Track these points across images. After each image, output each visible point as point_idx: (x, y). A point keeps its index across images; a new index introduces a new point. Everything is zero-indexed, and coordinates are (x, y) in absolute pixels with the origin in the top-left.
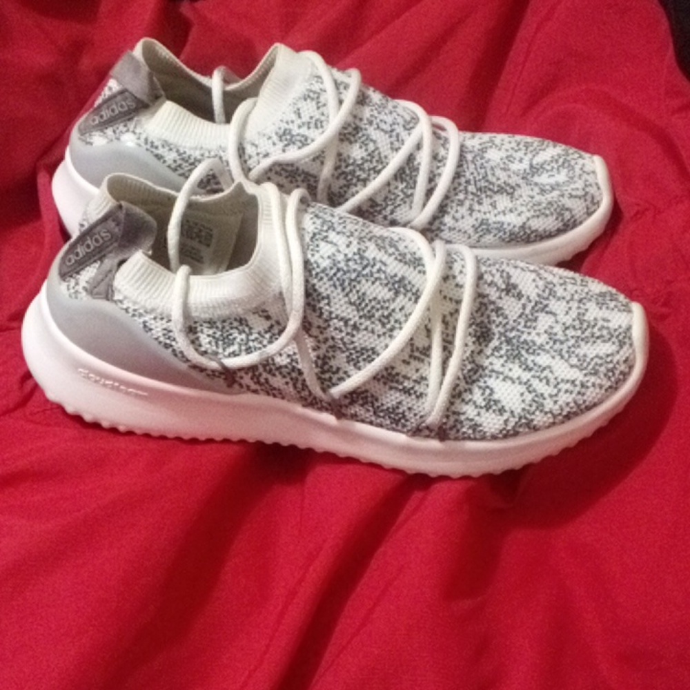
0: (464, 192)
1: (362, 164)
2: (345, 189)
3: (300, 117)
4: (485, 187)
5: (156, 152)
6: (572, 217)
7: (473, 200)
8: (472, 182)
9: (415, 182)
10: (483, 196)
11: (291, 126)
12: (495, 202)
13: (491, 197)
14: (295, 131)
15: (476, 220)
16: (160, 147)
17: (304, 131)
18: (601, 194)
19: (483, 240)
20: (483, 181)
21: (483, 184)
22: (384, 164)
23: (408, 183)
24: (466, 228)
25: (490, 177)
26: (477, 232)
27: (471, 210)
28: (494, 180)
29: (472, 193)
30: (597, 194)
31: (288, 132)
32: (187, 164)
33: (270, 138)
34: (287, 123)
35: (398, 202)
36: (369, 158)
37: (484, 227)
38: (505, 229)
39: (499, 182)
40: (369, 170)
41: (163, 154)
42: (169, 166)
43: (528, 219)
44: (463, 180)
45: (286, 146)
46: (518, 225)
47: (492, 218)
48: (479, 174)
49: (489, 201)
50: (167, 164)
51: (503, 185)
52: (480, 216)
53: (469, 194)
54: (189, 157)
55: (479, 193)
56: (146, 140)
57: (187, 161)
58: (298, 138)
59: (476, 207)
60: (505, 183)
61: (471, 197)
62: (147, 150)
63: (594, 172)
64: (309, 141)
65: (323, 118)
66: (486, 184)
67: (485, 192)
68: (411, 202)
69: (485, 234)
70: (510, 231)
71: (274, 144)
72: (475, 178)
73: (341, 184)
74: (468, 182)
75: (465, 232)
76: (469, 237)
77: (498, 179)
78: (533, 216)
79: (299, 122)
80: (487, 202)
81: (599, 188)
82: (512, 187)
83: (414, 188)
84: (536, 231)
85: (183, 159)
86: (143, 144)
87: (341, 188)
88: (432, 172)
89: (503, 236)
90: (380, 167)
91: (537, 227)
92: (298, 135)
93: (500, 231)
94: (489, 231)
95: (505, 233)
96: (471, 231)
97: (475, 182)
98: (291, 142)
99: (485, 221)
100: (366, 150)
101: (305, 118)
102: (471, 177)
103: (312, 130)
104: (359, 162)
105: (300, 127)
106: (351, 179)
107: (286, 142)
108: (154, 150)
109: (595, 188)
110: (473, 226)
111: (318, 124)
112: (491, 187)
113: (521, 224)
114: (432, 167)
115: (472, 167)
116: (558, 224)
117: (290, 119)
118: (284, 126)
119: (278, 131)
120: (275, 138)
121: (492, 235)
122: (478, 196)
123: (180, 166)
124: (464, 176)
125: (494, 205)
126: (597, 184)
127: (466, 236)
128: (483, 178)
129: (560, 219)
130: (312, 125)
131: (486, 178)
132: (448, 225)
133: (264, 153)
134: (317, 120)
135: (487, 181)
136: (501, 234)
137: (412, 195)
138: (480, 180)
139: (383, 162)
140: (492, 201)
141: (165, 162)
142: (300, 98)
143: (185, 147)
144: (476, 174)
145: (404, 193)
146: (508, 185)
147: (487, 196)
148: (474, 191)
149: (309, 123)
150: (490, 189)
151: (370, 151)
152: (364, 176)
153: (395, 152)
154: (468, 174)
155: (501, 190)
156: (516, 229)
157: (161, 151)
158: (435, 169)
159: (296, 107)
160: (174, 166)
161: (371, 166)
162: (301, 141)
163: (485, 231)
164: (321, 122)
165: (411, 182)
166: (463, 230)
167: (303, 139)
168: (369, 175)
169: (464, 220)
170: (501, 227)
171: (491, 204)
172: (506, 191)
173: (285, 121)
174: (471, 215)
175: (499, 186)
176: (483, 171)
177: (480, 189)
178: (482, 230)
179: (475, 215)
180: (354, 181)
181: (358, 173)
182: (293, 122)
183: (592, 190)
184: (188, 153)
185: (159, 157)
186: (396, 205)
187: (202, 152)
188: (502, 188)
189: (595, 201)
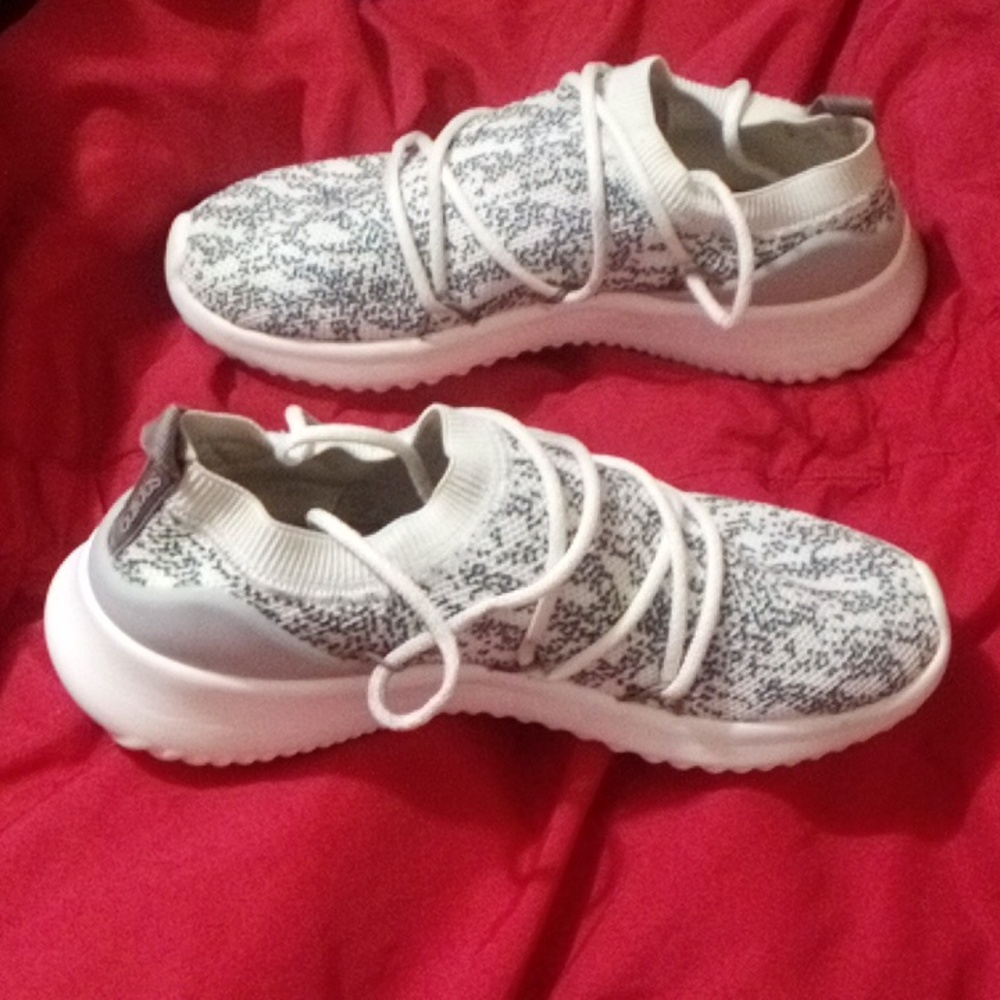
0: (740, 637)
1: (591, 614)
2: (561, 643)
3: (500, 545)
4: (773, 620)
5: (265, 607)
6: (902, 674)
7: (755, 648)
8: (751, 618)
9: (666, 631)
10: (772, 636)
11: (484, 559)
12: (792, 641)
13: (785, 635)
14: (493, 568)
15: (762, 681)
16: (271, 600)
17: (506, 568)
18: (938, 633)
19: (770, 711)
20: (767, 612)
21: (768, 616)
22: (622, 609)
23: (657, 634)
24: (747, 694)
25: (775, 603)
26: (762, 700)
27: (753, 666)
28: (781, 605)
29: (754, 637)
30: (932, 634)
31: (479, 570)
32: (316, 624)
33: (450, 577)
34: (479, 554)
35: (642, 661)
36: (601, 604)
37: (773, 692)
38: (806, 695)
39: (790, 607)
40: (601, 620)
41: (278, 611)
42: (286, 627)
43: (843, 681)
44: (736, 618)
45: (475, 591)
46: (826, 692)
47: (787, 678)
48: (758, 601)
49: (781, 643)
50: (283, 624)
51: (797, 610)
52: (768, 676)
53: (749, 639)
54: (321, 613)
55: (764, 634)
56: (248, 588)
57: (317, 620)
58: (495, 580)
59: (762, 660)
60: (798, 605)
61: (752, 643)
62: (250, 603)
63: (925, 596)
64: (514, 584)
65: (537, 545)
66: (774, 615)
67: (774, 629)
68: (662, 660)
69: (774, 702)
70: (813, 698)
71: (457, 588)
72: (753, 609)
73: (555, 637)
74: (745, 619)
75: (744, 700)
76: (750, 707)
77: (788, 602)
78: (849, 677)
79: (498, 552)
80: (778, 644)
81: (935, 624)
82: (809, 609)
83: (665, 639)
84: (851, 697)
85: (310, 617)
86: (242, 594)
87: (553, 641)
88: (690, 612)
89: (804, 706)
90: (617, 614)
91: (853, 692)
92: (497, 575)
93: (798, 698)
94: (780, 698)
95: (805, 702)
96: (753, 698)
97: (756, 616)
98: (485, 586)
99: (774, 684)
100: (599, 592)
101: (509, 546)
102: (749, 610)
103: (519, 565)
104: (586, 611)
105: (499, 562)
106: (572, 633)
107: (476, 587)
108: (261, 604)
109: (930, 625)
110: (757, 691)
111: (528, 555)
112: (781, 617)
113: (831, 688)
114: (690, 603)
115: (746, 591)
116: (883, 684)
117: (484, 549)
118: (474, 560)
119: (464, 567)
120: (458, 578)
121: (785, 704)
122: (764, 639)
123: (305, 627)
124: (738, 610)
125: (790, 649)
126: (931, 617)
127: (746, 705)
128: (767, 605)
129: (886, 678)
130: (519, 557)
131: (771, 606)
132: (719, 690)
133: (441, 599)
134: (527, 548)
135: (773, 610)
136: (799, 702)
137: (663, 649)
138: (762, 612)
139: (621, 607)
140: (787, 641)
141: (278, 621)
142: (500, 511)
143: (313, 599)
144: (754, 604)
145: (652, 650)
146: (803, 607)
147: (778, 636)
148: (757, 631)
149: (514, 555)
150: (780, 622)
151: (604, 593)
152: (591, 629)
153: (636, 586)
154: (743, 605)
155: (797, 619)
156: (823, 697)
157: (272, 606)
158: (694, 605)
159: (494, 526)
160: (293, 626)
161: (604, 615)
162: (500, 585)
163: (774, 698)
164: (534, 552)
165: (661, 631)
166: (741, 698)
167: (504, 582)
168: (600, 628)
169: (743, 682)
170: (801, 692)
171: (786, 648)
172: (804, 617)
173: (475, 549)
174: (753, 674)
175: (792, 612)
176: (762, 595)
177: (765, 627)
178: (770, 697)
179: (761, 673)
180: (576, 634)
181: (583, 625)
182: (488, 553)
183: (926, 627)
184: (318, 608)
185: (270, 614)
186: (638, 666)
187: (340, 605)
188: (798, 614)
189: (931, 645)
